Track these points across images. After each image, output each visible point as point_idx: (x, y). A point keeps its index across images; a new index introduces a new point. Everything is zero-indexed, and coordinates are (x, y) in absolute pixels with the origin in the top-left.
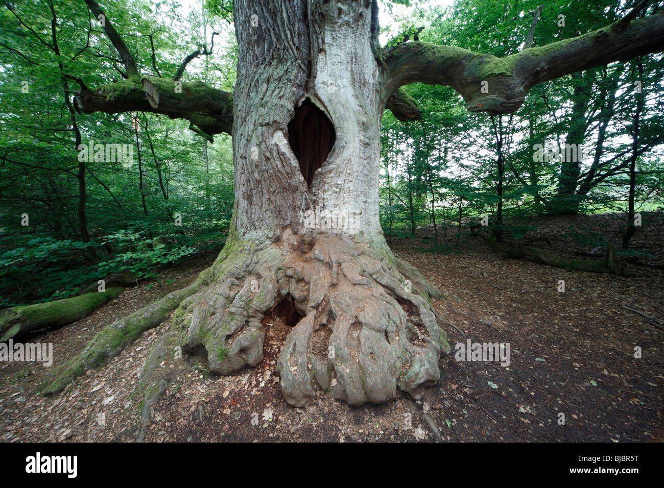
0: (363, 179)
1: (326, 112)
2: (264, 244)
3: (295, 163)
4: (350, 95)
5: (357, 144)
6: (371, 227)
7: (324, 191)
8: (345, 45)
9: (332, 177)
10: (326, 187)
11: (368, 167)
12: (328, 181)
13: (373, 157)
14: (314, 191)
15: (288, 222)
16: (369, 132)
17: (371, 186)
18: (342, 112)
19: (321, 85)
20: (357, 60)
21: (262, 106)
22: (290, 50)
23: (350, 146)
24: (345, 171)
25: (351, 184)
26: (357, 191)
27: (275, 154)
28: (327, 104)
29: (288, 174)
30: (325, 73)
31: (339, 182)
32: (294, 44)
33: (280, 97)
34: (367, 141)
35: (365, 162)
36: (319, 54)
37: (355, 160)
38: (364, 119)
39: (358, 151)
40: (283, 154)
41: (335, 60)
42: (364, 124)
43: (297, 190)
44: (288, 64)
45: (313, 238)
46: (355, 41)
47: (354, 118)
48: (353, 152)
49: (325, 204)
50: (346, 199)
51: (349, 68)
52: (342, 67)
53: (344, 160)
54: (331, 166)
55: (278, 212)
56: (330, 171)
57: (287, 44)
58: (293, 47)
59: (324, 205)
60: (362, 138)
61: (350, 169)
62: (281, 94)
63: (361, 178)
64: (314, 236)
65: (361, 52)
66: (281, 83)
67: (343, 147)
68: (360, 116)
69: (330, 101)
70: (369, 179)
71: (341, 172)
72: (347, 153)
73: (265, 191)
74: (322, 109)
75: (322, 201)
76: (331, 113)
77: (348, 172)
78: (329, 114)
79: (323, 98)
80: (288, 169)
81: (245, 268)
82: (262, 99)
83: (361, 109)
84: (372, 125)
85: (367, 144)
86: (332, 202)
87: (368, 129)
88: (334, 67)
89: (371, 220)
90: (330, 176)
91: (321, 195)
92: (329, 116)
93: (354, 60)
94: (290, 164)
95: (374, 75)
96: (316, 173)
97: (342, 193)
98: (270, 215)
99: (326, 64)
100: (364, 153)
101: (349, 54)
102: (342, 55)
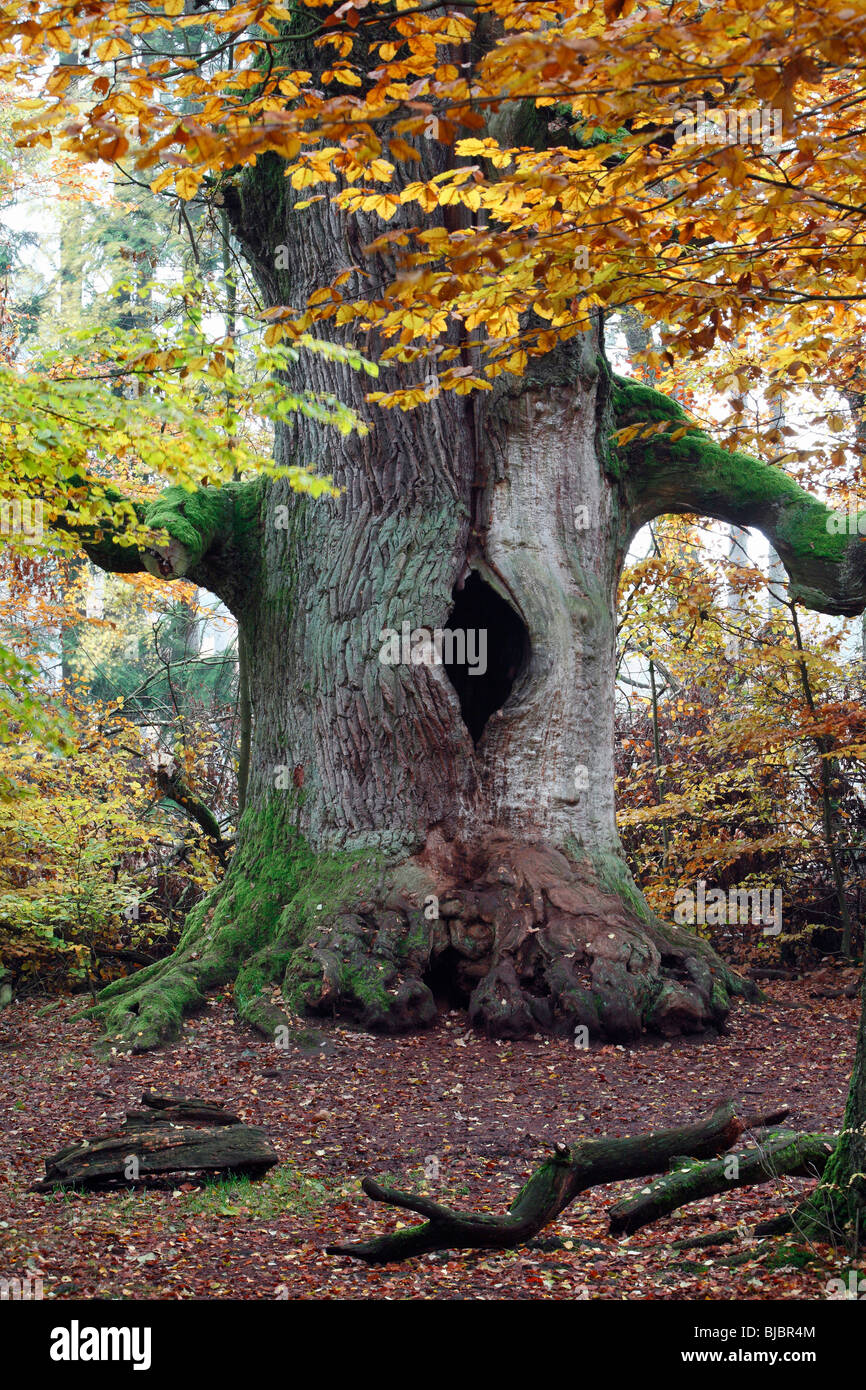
0: (581, 731)
1: (512, 602)
2: (399, 855)
3: (453, 701)
4: (556, 564)
5: (571, 663)
6: (599, 833)
7: (508, 755)
8: (545, 465)
9: (524, 727)
10: (512, 747)
11: (591, 704)
12: (516, 735)
13: (601, 681)
14: (486, 754)
15: (438, 816)
16: (593, 633)
17: (598, 744)
18: (544, 604)
19: (499, 547)
20: (568, 488)
21: (399, 595)
22: (445, 485)
23: (559, 667)
24: (548, 716)
25: (558, 741)
26: (570, 755)
27: (423, 684)
28: (512, 584)
29: (443, 722)
30: (507, 522)
31: (538, 738)
32: (452, 474)
33: (433, 581)
34: (590, 651)
35: (586, 694)
36: (498, 487)
37: (568, 693)
38: (584, 611)
39: (572, 676)
40: (437, 685)
41: (526, 495)
42: (583, 620)
43: (458, 752)
44: (444, 514)
45: (483, 850)
46: (565, 455)
47: (564, 613)
48: (563, 680)
49: (509, 780)
50: (549, 772)
51: (554, 507)
52: (540, 508)
53: (547, 695)
54: (524, 708)
55: (422, 796)
56: (521, 718)
57: (439, 475)
58: (450, 478)
59: (505, 783)
60: (579, 647)
61: (557, 712)
62: (435, 575)
63: (577, 729)
64: (484, 845)
65: (575, 473)
66: (433, 554)
67: (547, 672)
68: (577, 606)
69: (519, 579)
70: (593, 728)
71: (541, 719)
72: (553, 682)
73: (401, 754)
74: (506, 596)
75: (501, 774)
76: (522, 602)
77: (554, 717)
78: (517, 603)
79: (504, 573)
80: (444, 713)
81: (373, 897)
82: (398, 582)
83: (576, 588)
84: (598, 617)
85: (589, 658)
86: (522, 777)
87: (592, 626)
88: (524, 508)
89: (598, 818)
90: (521, 725)
91: (500, 762)
92: (518, 611)
93: (563, 489)
94: (448, 702)
95: (602, 509)
96: (492, 718)
97: (541, 760)
98: (408, 800)
99: (510, 504)
100: (584, 677)
101: (553, 480)
102: (541, 484)
